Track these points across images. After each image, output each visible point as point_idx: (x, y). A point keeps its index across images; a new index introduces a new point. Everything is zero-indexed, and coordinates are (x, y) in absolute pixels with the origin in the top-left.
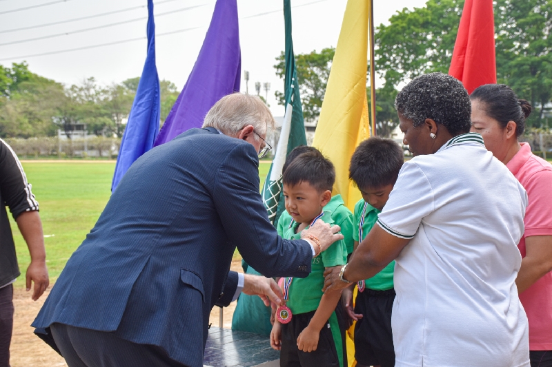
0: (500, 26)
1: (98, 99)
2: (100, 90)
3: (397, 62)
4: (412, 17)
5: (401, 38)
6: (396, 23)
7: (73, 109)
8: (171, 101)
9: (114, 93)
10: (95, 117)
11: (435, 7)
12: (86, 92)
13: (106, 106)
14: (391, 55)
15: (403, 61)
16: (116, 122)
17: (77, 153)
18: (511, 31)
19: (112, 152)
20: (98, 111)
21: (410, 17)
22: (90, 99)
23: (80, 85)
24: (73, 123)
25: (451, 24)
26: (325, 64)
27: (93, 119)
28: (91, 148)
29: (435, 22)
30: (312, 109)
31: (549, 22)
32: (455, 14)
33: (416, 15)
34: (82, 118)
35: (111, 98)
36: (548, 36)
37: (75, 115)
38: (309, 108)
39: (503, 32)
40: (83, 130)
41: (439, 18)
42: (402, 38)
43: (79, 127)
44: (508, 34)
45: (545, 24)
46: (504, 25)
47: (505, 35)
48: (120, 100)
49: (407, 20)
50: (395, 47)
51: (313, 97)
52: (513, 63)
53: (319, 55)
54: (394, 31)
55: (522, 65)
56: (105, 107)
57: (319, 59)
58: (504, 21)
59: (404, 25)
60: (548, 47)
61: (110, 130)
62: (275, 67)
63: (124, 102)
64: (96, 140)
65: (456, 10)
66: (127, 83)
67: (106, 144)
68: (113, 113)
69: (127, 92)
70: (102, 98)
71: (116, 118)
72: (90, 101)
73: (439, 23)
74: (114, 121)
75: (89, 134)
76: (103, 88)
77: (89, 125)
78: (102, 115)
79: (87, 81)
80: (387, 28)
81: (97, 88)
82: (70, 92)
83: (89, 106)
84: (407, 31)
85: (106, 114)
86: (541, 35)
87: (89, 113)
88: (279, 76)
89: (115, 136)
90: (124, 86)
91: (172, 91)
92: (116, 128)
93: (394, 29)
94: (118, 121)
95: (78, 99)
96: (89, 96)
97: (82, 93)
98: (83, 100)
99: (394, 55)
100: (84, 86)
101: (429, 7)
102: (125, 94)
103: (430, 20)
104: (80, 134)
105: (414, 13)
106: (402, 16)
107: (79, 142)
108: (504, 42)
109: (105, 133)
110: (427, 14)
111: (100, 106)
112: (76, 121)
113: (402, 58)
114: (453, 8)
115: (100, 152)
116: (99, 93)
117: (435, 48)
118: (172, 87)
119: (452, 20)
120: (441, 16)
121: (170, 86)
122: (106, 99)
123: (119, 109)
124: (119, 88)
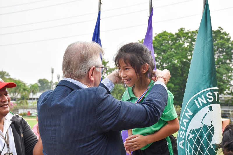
11: (159, 40)
25: (167, 49)
29: (158, 48)
31: (218, 52)
32: (169, 44)
36: (217, 59)
41: (161, 46)
45: (216, 52)
60: (217, 65)
65: (170, 42)
73: (161, 48)
91: (8, 77)
103: (156, 47)
114: (168, 41)
117: (158, 61)
118: (8, 75)
119: (167, 47)
120: (162, 45)
121: (6, 74)
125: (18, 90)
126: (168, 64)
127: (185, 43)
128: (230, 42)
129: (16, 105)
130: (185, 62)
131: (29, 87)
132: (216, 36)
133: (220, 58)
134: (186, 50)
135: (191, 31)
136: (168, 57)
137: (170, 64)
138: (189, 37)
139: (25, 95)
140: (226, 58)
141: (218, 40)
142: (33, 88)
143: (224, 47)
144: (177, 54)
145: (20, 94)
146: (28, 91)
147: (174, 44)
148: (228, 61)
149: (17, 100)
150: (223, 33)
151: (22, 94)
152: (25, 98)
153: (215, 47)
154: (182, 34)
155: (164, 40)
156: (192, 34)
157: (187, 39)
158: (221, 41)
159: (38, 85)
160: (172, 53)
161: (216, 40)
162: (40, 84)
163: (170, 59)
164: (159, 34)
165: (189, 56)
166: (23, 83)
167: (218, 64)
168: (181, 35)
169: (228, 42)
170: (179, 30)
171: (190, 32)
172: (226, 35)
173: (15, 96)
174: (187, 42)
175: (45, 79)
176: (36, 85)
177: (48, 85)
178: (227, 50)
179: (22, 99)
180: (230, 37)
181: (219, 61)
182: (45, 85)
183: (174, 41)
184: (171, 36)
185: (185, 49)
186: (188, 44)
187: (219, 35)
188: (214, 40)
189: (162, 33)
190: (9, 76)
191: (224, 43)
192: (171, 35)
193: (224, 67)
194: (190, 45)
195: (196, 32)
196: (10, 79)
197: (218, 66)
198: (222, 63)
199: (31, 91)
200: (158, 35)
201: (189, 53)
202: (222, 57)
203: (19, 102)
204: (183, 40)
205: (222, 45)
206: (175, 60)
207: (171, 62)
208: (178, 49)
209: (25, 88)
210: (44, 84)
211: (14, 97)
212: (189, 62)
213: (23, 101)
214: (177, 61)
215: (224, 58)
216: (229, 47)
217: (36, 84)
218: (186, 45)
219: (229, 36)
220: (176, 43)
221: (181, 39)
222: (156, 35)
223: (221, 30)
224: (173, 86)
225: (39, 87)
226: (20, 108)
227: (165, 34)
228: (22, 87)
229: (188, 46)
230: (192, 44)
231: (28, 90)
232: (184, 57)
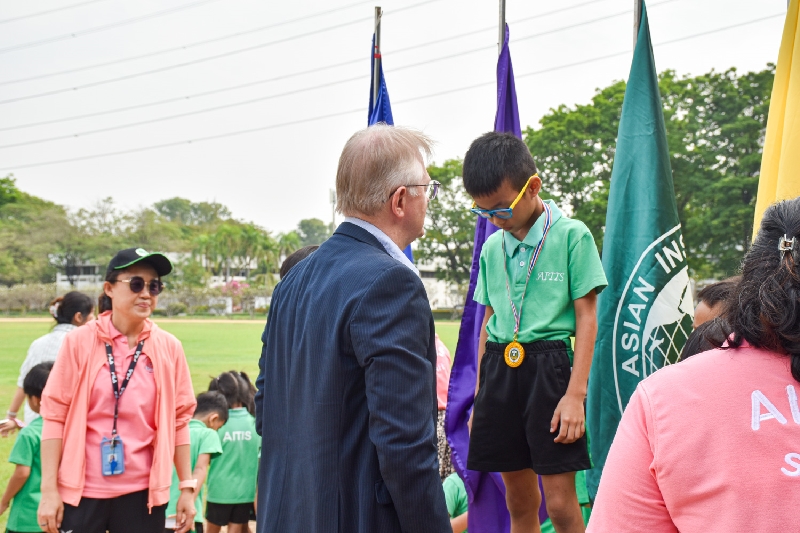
0: (698, 134)
1: (118, 229)
2: (121, 217)
3: (552, 180)
4: (573, 118)
5: (557, 146)
6: (550, 125)
7: (79, 244)
8: (224, 233)
9: (140, 220)
11: (605, 104)
12: (100, 218)
13: (130, 238)
14: (543, 171)
15: (560, 179)
18: (714, 140)
20: (117, 247)
21: (568, 118)
22: (106, 228)
23: (91, 209)
24: (79, 263)
26: (448, 181)
29: (606, 126)
30: (429, 245)
33: (578, 114)
34: (94, 257)
35: (136, 228)
37: (83, 252)
38: (425, 244)
39: (702, 142)
40: (94, 273)
41: (611, 121)
42: (559, 147)
43: (89, 270)
44: (708, 144)
45: (761, 131)
46: (704, 131)
47: (704, 146)
48: (149, 230)
49: (565, 122)
50: (549, 159)
51: (432, 228)
52: (718, 185)
53: (441, 169)
54: (548, 138)
55: (730, 189)
56: (128, 240)
57: (441, 175)
58: (704, 125)
59: (562, 128)
63: (156, 233)
66: (159, 206)
69: (160, 219)
70: (123, 228)
72: (105, 232)
73: (612, 126)
76: (125, 213)
77: (101, 267)
79: (102, 204)
80: (538, 133)
81: (117, 214)
82: (76, 218)
83: (104, 239)
84: (567, 137)
86: (756, 147)
87: (103, 249)
90: (155, 210)
91: (224, 218)
93: (547, 134)
95: (88, 229)
96: (105, 225)
97: (95, 221)
98: (95, 230)
99: (547, 171)
100: (97, 211)
101: (597, 104)
102: (157, 221)
103: (598, 122)
104: (89, 280)
105: (576, 112)
106: (558, 117)
108: (704, 156)
110: (594, 114)
111: (120, 240)
112: (84, 261)
113: (559, 174)
116: (119, 220)
117: (606, 162)
118: (224, 212)
121: (221, 210)
122: (128, 229)
123: (148, 243)
124: (148, 214)
125: (250, 249)
127: (676, 109)
129: (248, 286)
130: (680, 159)
131: (278, 241)
132: (760, 87)
134: (680, 128)
135: (693, 77)
138: (687, 94)
139: (268, 261)
141: (766, 97)
142: (288, 242)
145: (256, 259)
146: (274, 251)
149: (249, 273)
151: (260, 260)
152: (268, 269)
153: (760, 118)
154: (669, 87)
155: (619, 104)
156: (697, 85)
157: (682, 99)
159: (299, 234)
161: (761, 98)
162: (306, 232)
164: (606, 89)
165: (689, 144)
166: (262, 231)
168: (665, 88)
170: (660, 76)
171: (689, 81)
173: (244, 264)
174: (682, 108)
175: (314, 220)
176: (294, 236)
177: (325, 234)
179: (261, 271)
182: (316, 234)
185: (677, 126)
186: (686, 112)
187: (768, 85)
188: (756, 98)
189: (613, 88)
190: (229, 214)
194: (692, 114)
195: (706, 80)
196: (231, 222)
199: (283, 252)
200: (603, 93)
201: (688, 135)
203: (254, 279)
204: (671, 102)
209: (267, 243)
210: (314, 232)
211: (241, 266)
212: (688, 159)
213: (263, 275)
217: (295, 232)
218: (681, 115)
221: (667, 101)
222: (599, 92)
223: (774, 72)
225: (302, 239)
226: (256, 294)
227: (622, 88)
228: (260, 240)
229: (686, 116)
230: (697, 113)
231: (274, 247)
232: (675, 147)
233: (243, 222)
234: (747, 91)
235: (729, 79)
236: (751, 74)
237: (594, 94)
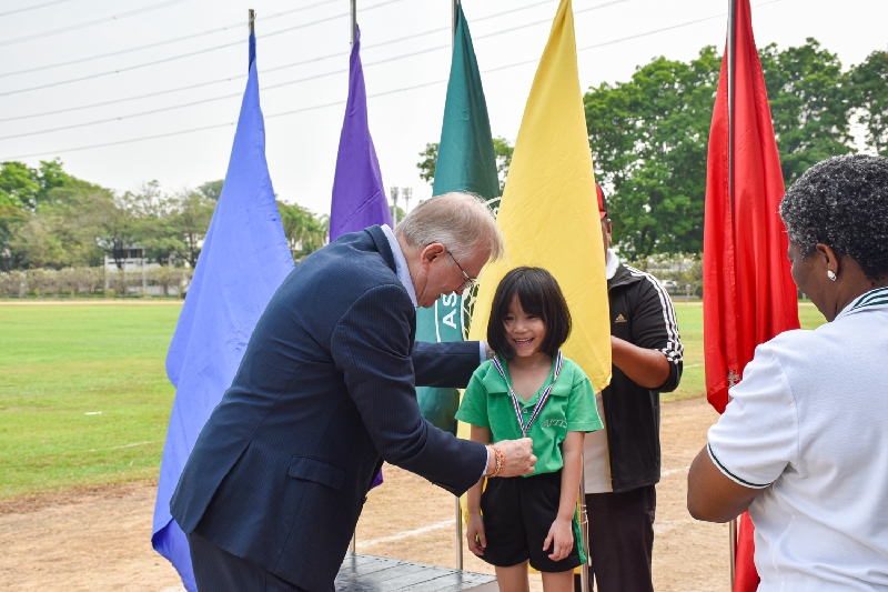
1: (163, 212)
2: (166, 199)
3: (594, 158)
4: (615, 96)
6: (593, 103)
7: (126, 227)
9: (186, 203)
10: (158, 238)
11: (646, 82)
12: (146, 202)
13: (175, 221)
15: (602, 157)
16: (189, 245)
17: (132, 289)
19: (182, 288)
20: (162, 229)
21: (611, 95)
22: (152, 211)
23: (136, 192)
24: (126, 247)
25: (669, 106)
27: (156, 241)
28: (153, 283)
29: (647, 103)
31: (806, 106)
32: (675, 91)
33: (620, 92)
34: (140, 240)
35: (181, 210)
36: (806, 125)
37: (129, 235)
40: (141, 256)
41: (652, 98)
42: (601, 125)
43: (135, 253)
45: (801, 107)
48: (195, 213)
49: (606, 100)
54: (589, 116)
56: (173, 224)
59: (604, 106)
60: (805, 141)
61: (180, 256)
62: (419, 165)
63: (201, 216)
64: (160, 272)
65: (676, 86)
66: (205, 189)
67: (174, 277)
68: (184, 232)
69: (205, 202)
70: (168, 211)
71: (188, 239)
72: (151, 215)
73: (653, 104)
74: (186, 243)
75: (149, 262)
76: (169, 196)
77: (149, 250)
78: (169, 235)
79: (147, 187)
81: (162, 197)
82: (123, 201)
84: (608, 115)
85: (175, 233)
86: (795, 123)
87: (149, 232)
88: (424, 179)
89: (187, 265)
90: (201, 193)
92: (189, 254)
93: (589, 112)
94: (192, 243)
95: (134, 213)
96: (151, 207)
97: (141, 204)
98: (141, 214)
100: (143, 194)
101: (638, 81)
102: (202, 204)
103: (640, 100)
104: (137, 263)
105: (617, 90)
106: (600, 95)
107: (135, 274)
109: (173, 260)
110: (636, 92)
111: (166, 222)
112: (131, 244)
113: (601, 153)
114: (672, 83)
115: (166, 289)
116: (164, 203)
117: (648, 140)
119: (670, 101)
120: (655, 95)
122: (174, 212)
123: (194, 226)
124: (194, 196)
125: (295, 231)
126: (676, 143)
128: (839, 77)
132: (801, 63)
133: (813, 121)
136: (675, 127)
137: (680, 143)
140: (829, 119)
141: (806, 73)
143: (822, 92)
144: (698, 117)
145: (300, 241)
146: (319, 232)
147: (689, 91)
148: (834, 130)
150: (820, 53)
151: (305, 241)
153: (800, 94)
154: (710, 63)
155: (660, 81)
158: (813, 76)
160: (684, 114)
161: (801, 74)
163: (680, 131)
164: (647, 66)
166: (306, 213)
167: (809, 138)
168: (706, 64)
169: (832, 79)
170: (701, 53)
172: (827, 61)
173: (289, 245)
178: (831, 100)
180: (839, 64)
181: (809, 130)
183: (689, 83)
184: (682, 71)
187: (807, 61)
188: (797, 74)
189: (653, 65)
191: (824, 81)
192: (679, 69)
193: (824, 146)
197: (808, 143)
198: (817, 136)
200: (643, 70)
202: (818, 119)
204: (713, 79)
205: (819, 85)
206: (692, 135)
207: (681, 139)
208: (701, 103)
209: (311, 225)
214: (697, 135)
215: (822, 122)
216: (836, 91)
219: (836, 61)
220: (695, 88)
221: (708, 78)
222: (640, 70)
223: (814, 47)
224: (689, 203)
227: (662, 65)
228: (305, 222)
231: (319, 229)
233: (287, 204)
234: (788, 67)
235: (770, 55)
236: (792, 50)
237: (635, 71)
